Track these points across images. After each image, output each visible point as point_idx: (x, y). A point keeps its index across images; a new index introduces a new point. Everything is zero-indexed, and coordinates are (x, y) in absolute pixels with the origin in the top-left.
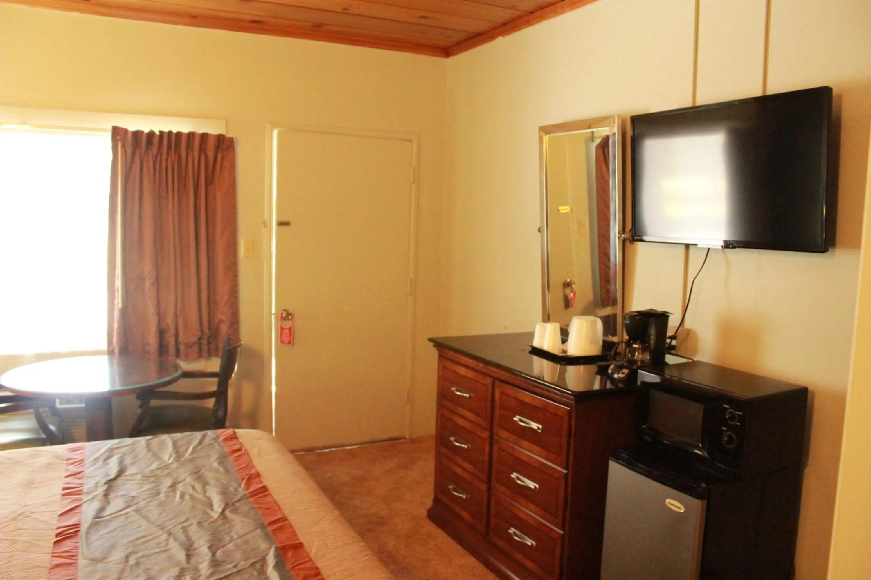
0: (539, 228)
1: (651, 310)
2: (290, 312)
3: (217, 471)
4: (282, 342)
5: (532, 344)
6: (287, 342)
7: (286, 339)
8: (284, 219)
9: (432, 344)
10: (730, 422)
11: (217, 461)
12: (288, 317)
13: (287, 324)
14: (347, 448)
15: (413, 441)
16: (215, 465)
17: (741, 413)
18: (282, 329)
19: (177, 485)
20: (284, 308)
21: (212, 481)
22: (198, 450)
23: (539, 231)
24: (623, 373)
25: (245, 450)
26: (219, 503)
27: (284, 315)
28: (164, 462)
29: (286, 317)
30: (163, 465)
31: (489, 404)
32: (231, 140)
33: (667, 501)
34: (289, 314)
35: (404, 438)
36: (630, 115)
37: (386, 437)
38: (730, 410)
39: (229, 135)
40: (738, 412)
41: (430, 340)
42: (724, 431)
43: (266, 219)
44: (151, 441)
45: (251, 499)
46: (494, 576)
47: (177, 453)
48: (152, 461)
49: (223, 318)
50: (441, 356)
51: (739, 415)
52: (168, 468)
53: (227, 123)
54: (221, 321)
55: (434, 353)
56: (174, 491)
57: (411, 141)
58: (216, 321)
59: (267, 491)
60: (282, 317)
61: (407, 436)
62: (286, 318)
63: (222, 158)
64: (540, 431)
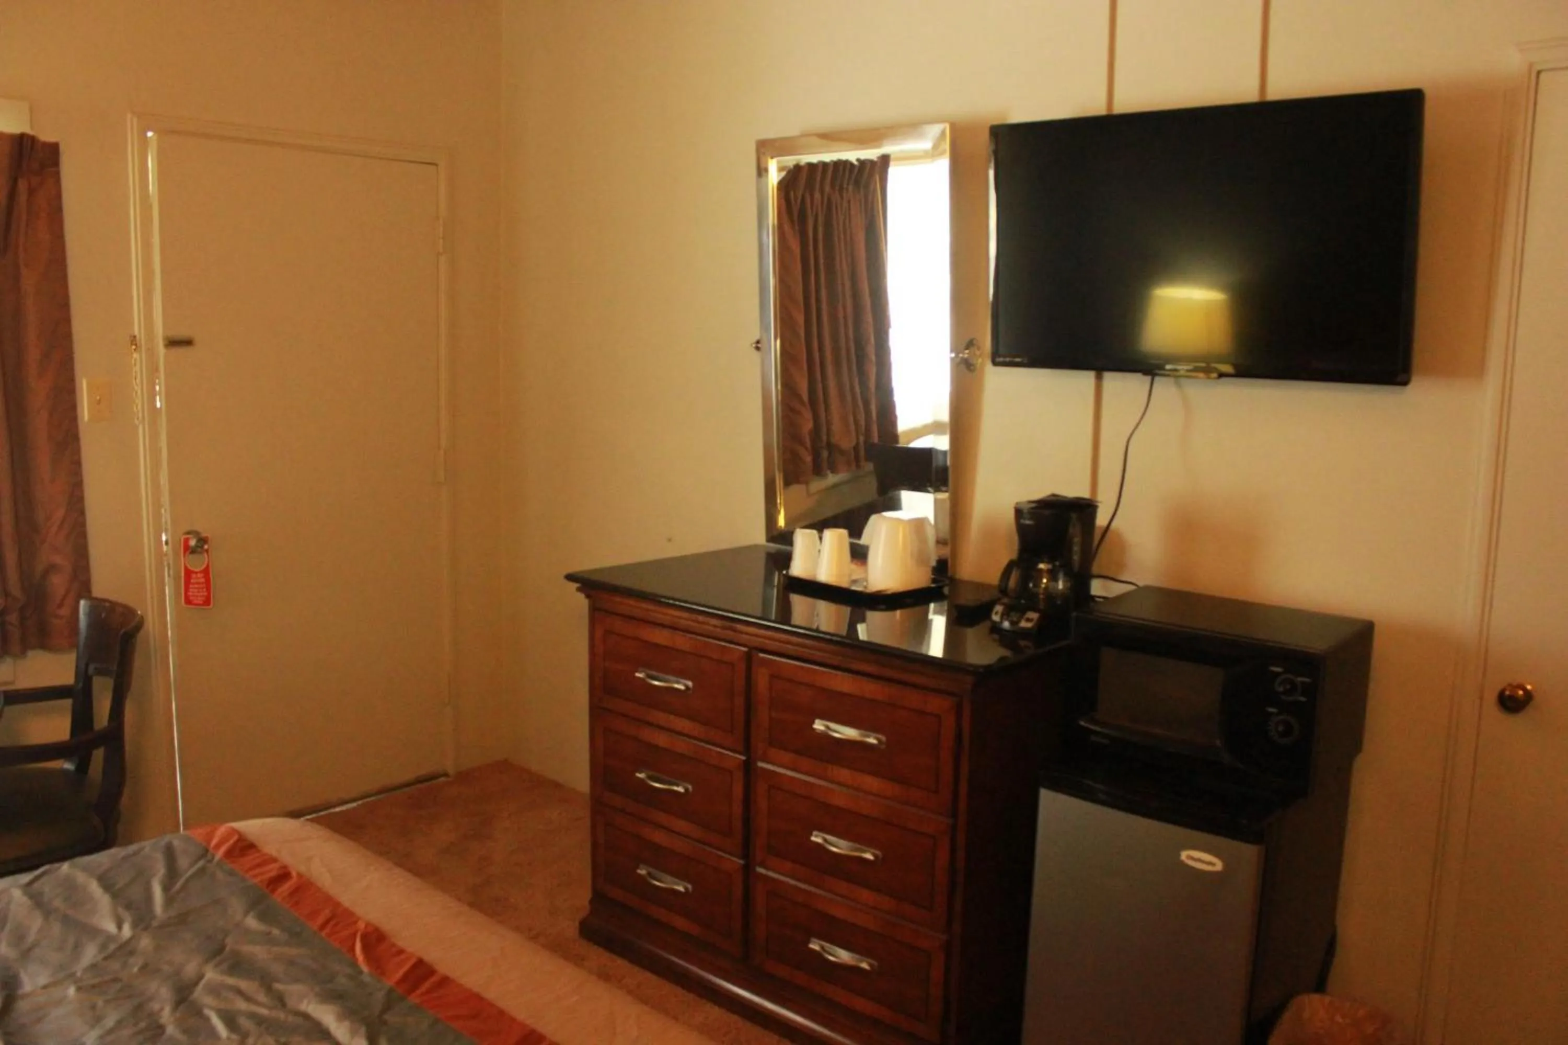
0: (758, 342)
1: (1054, 495)
2: (204, 535)
3: (268, 939)
4: (188, 601)
5: (787, 572)
6: (200, 600)
7: (197, 594)
8: (182, 332)
9: (577, 585)
10: (1283, 697)
11: (252, 914)
12: (202, 547)
13: (197, 563)
14: (338, 809)
15: (464, 777)
16: (252, 922)
17: (1307, 680)
18: (188, 573)
19: (191, 992)
20: (188, 528)
21: (277, 969)
22: (178, 892)
23: (758, 349)
24: (1028, 620)
25: (300, 875)
26: (347, 1024)
27: (193, 543)
28: (110, 938)
29: (197, 546)
30: (112, 947)
31: (739, 701)
32: (54, 149)
33: (1184, 855)
34: (203, 541)
35: (446, 775)
36: (989, 125)
37: (409, 776)
38: (1283, 677)
39: (46, 136)
40: (1300, 679)
41: (570, 577)
42: (1272, 714)
43: (136, 332)
44: (36, 885)
45: (414, 999)
46: (776, 1037)
47: (128, 907)
48: (71, 940)
49: (58, 560)
50: (594, 610)
51: (1303, 683)
52: (132, 953)
53: (31, 110)
54: (51, 568)
55: (581, 602)
56: (198, 1013)
57: (436, 165)
58: (39, 568)
59: (432, 972)
60: (187, 548)
61: (451, 771)
62: (199, 550)
63: (31, 192)
64: (883, 747)
